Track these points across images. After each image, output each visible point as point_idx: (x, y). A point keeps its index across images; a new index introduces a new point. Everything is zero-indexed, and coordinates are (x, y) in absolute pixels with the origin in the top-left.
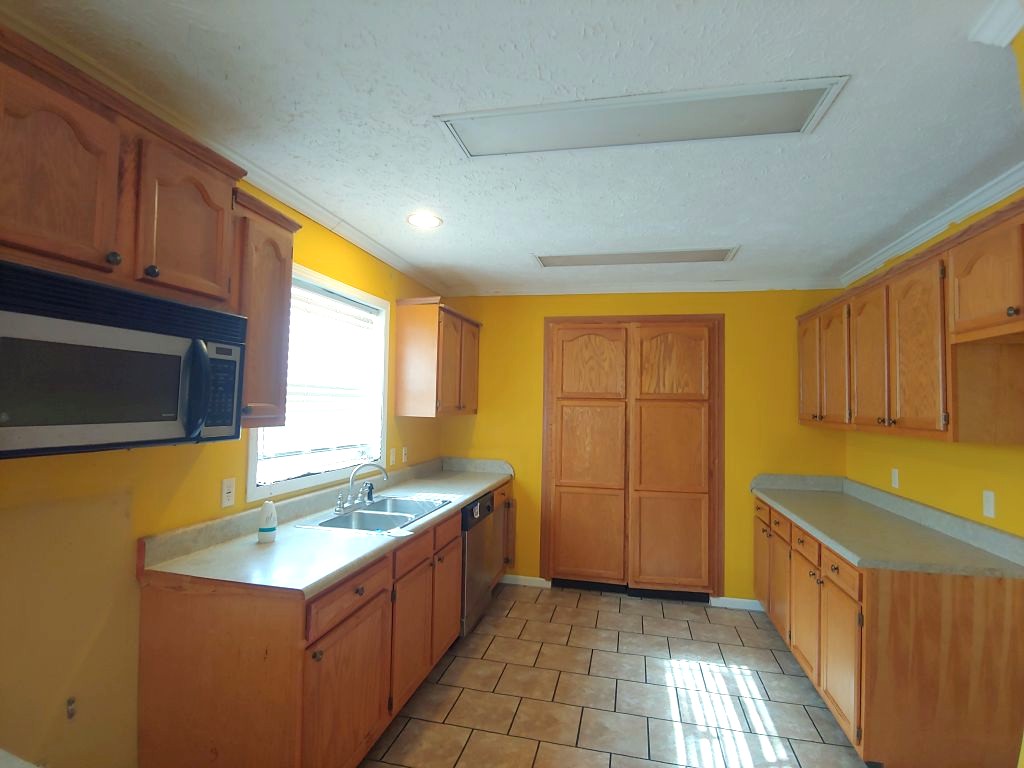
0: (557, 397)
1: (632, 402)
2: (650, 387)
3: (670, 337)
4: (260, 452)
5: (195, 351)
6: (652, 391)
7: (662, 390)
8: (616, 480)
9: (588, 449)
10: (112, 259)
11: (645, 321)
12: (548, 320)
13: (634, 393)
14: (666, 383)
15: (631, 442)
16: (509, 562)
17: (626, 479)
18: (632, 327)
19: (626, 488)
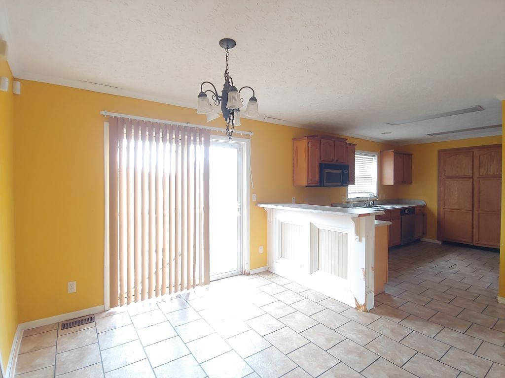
0: (443, 178)
1: (475, 179)
2: (483, 172)
3: (493, 153)
4: (349, 192)
5: (343, 172)
6: (484, 174)
7: (489, 173)
8: (469, 206)
9: (456, 196)
10: (333, 160)
11: (481, 148)
12: (439, 151)
13: (476, 175)
14: (491, 170)
15: (475, 192)
16: (424, 234)
17: (473, 207)
18: (475, 151)
19: (473, 210)
